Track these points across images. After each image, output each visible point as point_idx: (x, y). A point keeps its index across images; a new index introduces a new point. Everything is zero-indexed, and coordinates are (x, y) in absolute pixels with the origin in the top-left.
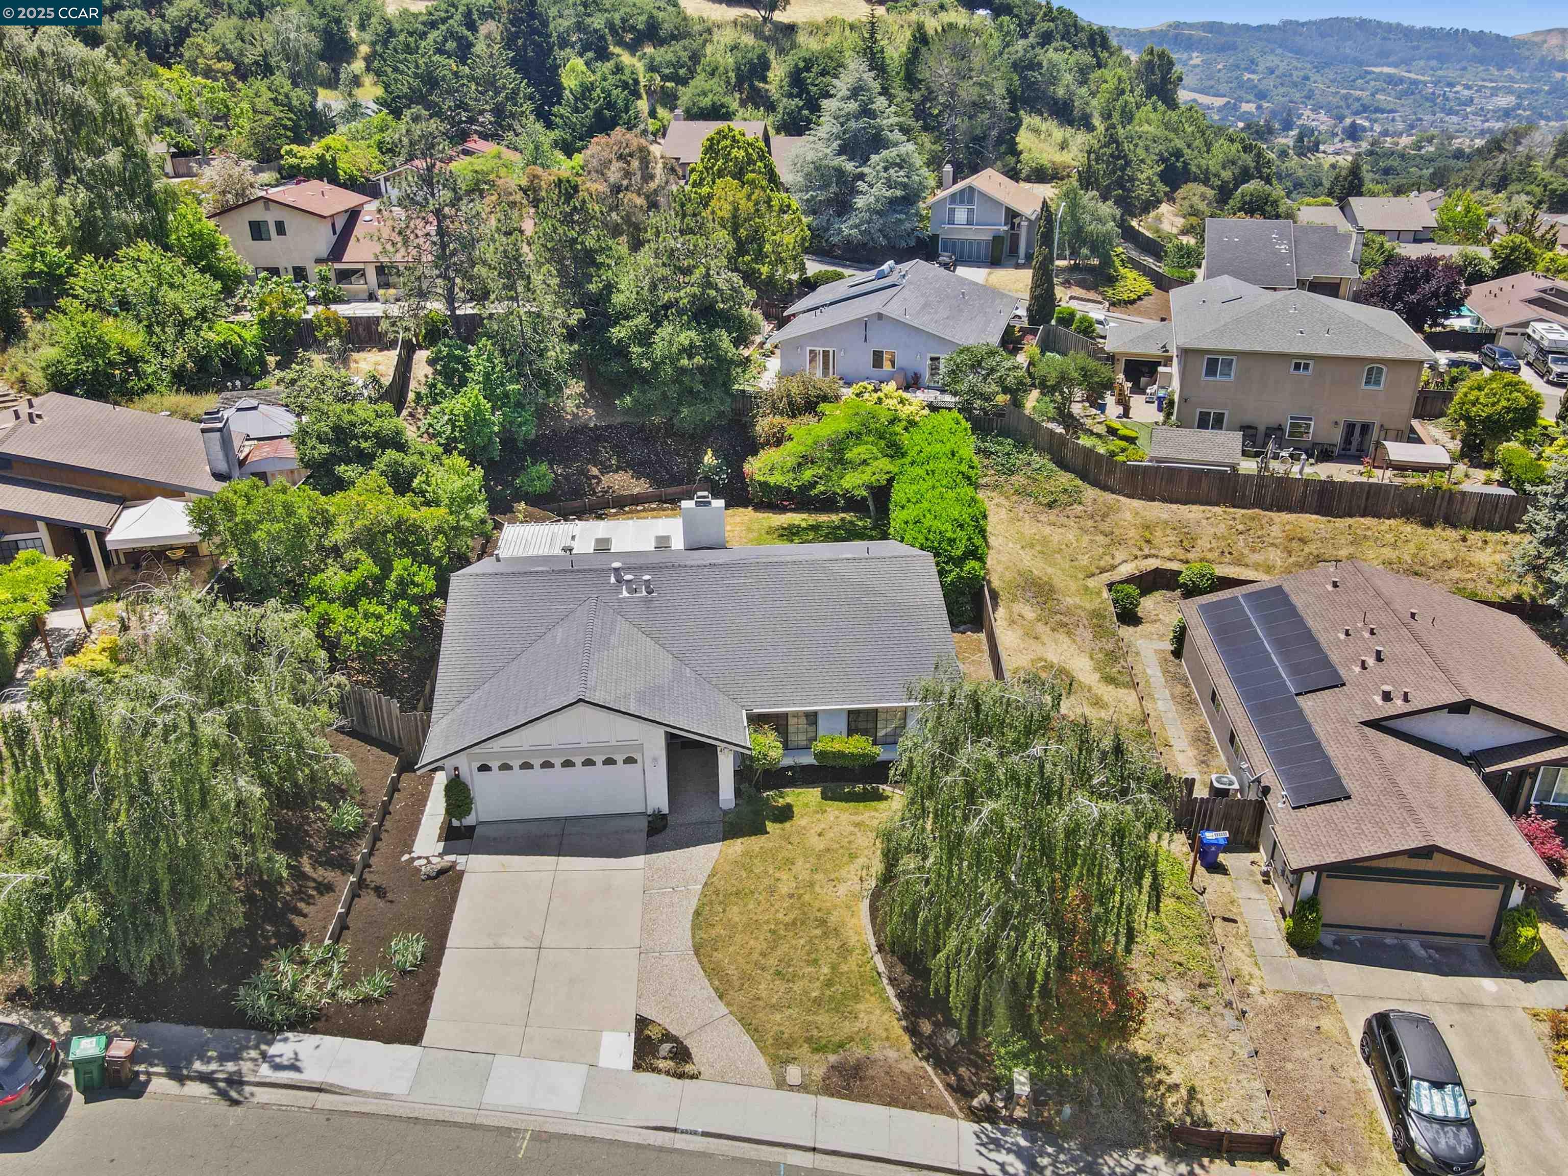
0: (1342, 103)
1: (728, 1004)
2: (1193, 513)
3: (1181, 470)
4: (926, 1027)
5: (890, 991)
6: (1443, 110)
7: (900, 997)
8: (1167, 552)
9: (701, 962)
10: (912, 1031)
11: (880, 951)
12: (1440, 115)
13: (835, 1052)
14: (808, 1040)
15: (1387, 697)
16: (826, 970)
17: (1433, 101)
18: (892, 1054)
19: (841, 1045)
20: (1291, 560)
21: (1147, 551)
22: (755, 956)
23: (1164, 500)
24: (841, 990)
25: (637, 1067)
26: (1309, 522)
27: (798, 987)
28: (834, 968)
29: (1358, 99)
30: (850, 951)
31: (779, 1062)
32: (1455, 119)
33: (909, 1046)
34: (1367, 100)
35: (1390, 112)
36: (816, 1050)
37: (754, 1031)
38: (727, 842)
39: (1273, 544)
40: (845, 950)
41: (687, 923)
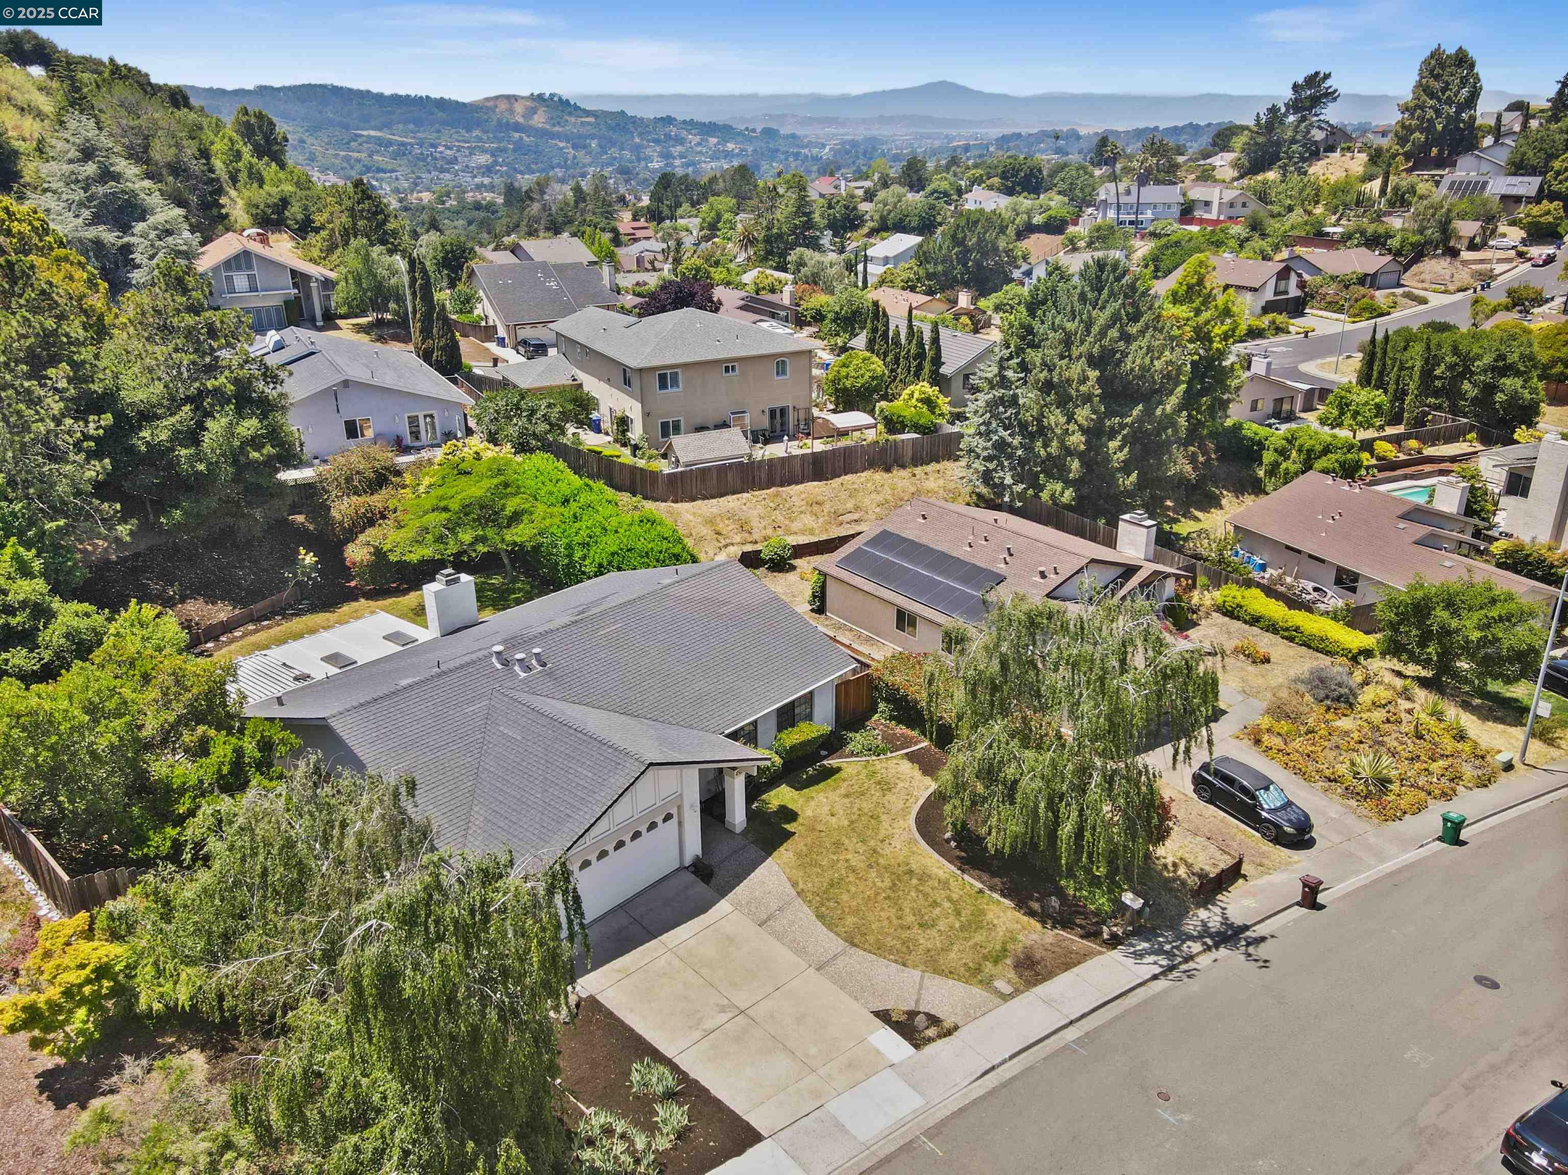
0: (345, 165)
1: (915, 967)
2: (730, 502)
3: (709, 468)
4: (1036, 906)
5: (996, 896)
6: (436, 168)
7: (1003, 895)
8: (737, 538)
9: (865, 950)
10: (1031, 913)
11: (963, 871)
12: (435, 173)
13: (1006, 957)
14: (985, 958)
15: (1043, 575)
16: (947, 905)
17: (424, 160)
18: (1034, 937)
19: (1005, 950)
20: (821, 520)
21: (724, 542)
22: (896, 922)
23: (705, 498)
24: (969, 912)
25: (917, 1046)
26: (814, 488)
27: (942, 925)
28: (949, 899)
29: (359, 161)
30: (946, 882)
31: (987, 984)
32: (448, 176)
33: (1038, 926)
34: (367, 161)
35: (393, 171)
36: (996, 962)
37: (950, 974)
38: (775, 854)
39: (801, 512)
40: (945, 884)
41: (821, 929)
